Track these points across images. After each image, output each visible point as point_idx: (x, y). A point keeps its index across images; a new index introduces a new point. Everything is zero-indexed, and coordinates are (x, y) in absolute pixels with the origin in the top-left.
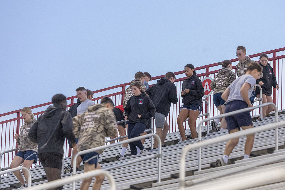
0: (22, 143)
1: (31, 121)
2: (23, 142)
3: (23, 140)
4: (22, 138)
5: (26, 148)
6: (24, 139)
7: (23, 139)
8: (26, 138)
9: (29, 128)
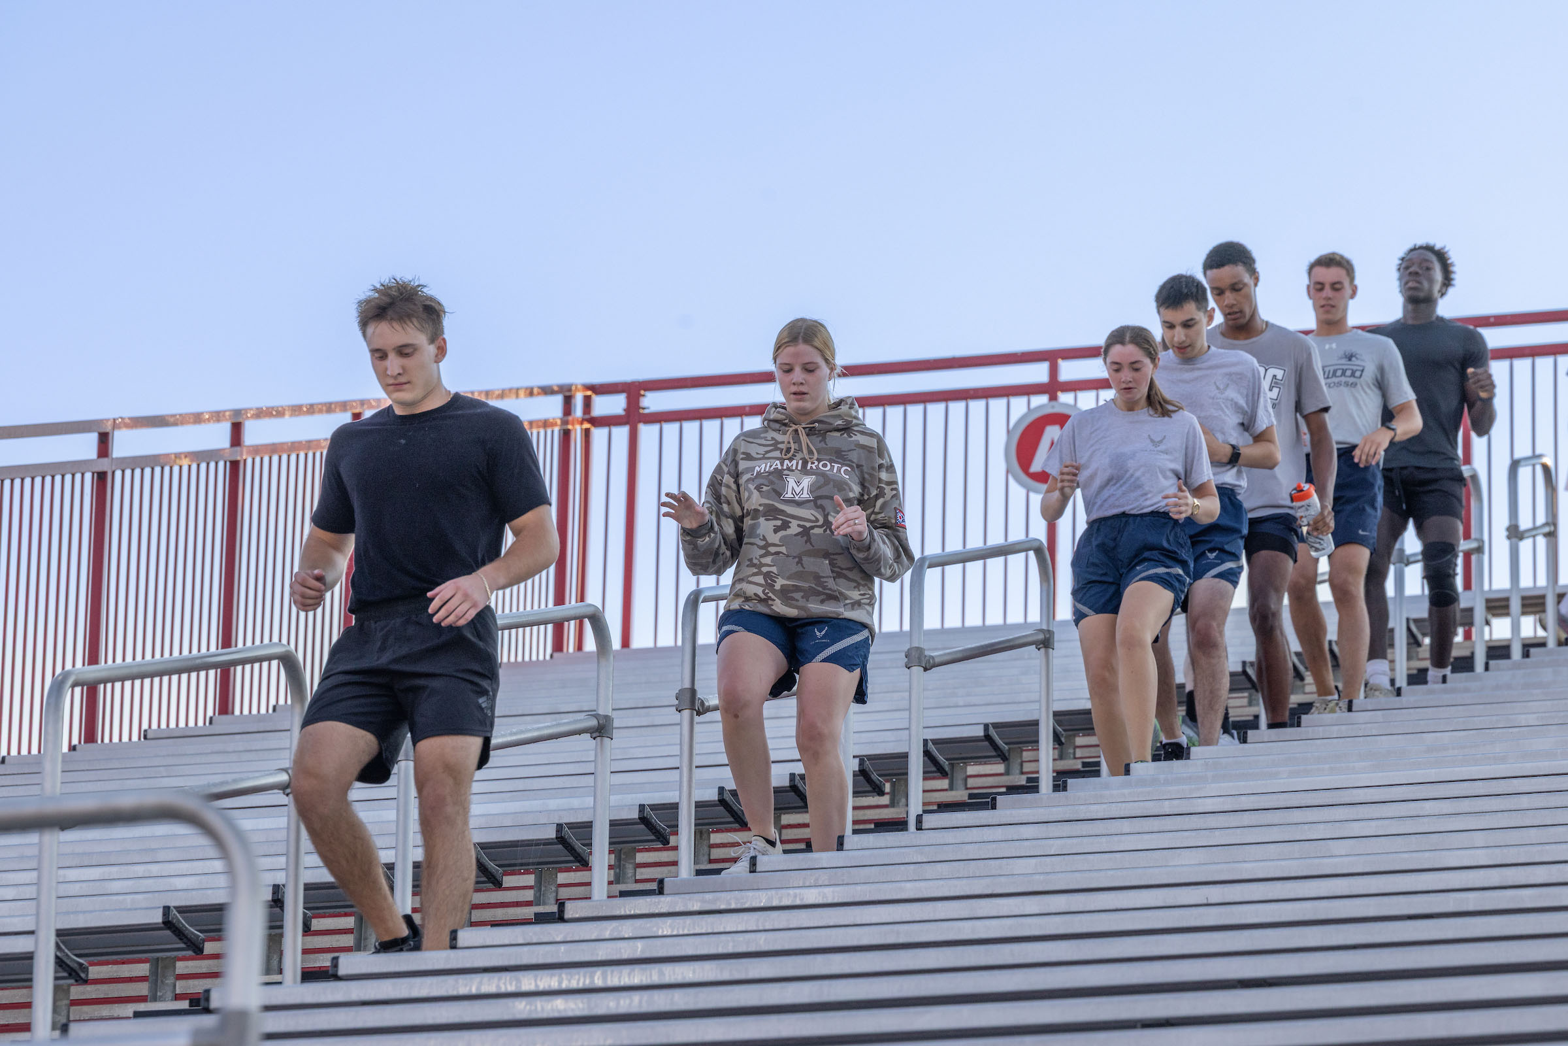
0: (777, 553)
1: (839, 416)
2: (783, 549)
3: (782, 533)
4: (779, 523)
5: (809, 594)
6: (794, 528)
7: (785, 526)
8: (808, 525)
9: (831, 461)
